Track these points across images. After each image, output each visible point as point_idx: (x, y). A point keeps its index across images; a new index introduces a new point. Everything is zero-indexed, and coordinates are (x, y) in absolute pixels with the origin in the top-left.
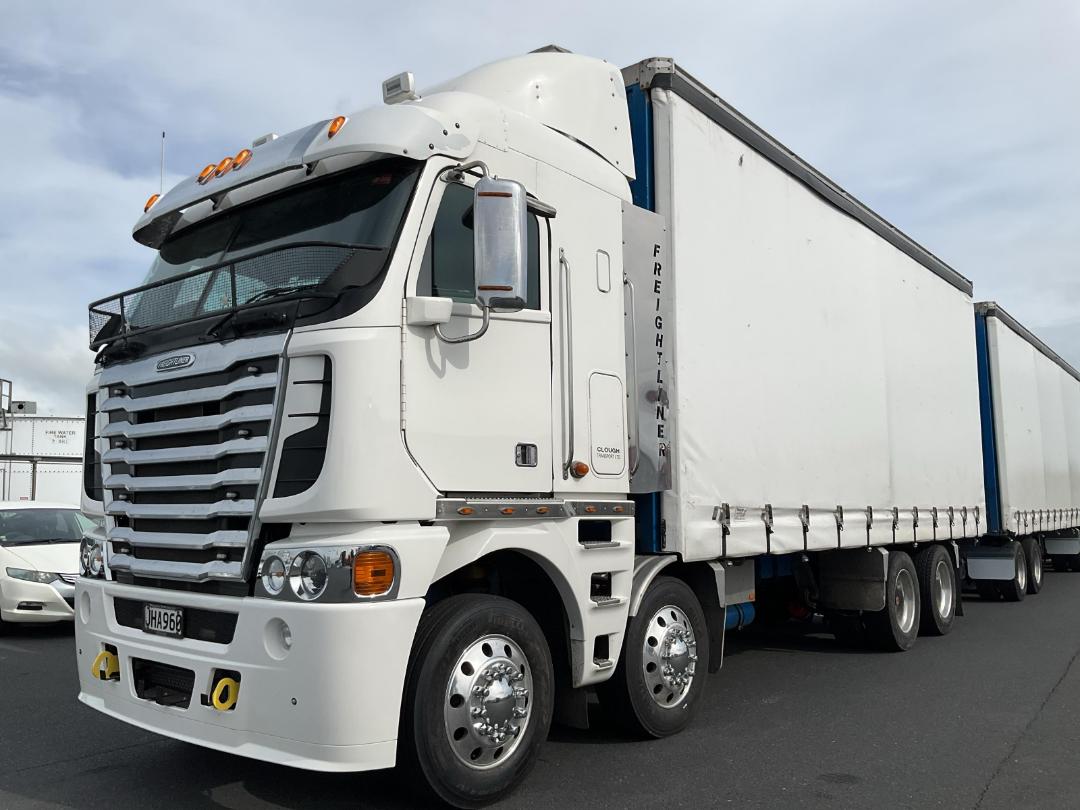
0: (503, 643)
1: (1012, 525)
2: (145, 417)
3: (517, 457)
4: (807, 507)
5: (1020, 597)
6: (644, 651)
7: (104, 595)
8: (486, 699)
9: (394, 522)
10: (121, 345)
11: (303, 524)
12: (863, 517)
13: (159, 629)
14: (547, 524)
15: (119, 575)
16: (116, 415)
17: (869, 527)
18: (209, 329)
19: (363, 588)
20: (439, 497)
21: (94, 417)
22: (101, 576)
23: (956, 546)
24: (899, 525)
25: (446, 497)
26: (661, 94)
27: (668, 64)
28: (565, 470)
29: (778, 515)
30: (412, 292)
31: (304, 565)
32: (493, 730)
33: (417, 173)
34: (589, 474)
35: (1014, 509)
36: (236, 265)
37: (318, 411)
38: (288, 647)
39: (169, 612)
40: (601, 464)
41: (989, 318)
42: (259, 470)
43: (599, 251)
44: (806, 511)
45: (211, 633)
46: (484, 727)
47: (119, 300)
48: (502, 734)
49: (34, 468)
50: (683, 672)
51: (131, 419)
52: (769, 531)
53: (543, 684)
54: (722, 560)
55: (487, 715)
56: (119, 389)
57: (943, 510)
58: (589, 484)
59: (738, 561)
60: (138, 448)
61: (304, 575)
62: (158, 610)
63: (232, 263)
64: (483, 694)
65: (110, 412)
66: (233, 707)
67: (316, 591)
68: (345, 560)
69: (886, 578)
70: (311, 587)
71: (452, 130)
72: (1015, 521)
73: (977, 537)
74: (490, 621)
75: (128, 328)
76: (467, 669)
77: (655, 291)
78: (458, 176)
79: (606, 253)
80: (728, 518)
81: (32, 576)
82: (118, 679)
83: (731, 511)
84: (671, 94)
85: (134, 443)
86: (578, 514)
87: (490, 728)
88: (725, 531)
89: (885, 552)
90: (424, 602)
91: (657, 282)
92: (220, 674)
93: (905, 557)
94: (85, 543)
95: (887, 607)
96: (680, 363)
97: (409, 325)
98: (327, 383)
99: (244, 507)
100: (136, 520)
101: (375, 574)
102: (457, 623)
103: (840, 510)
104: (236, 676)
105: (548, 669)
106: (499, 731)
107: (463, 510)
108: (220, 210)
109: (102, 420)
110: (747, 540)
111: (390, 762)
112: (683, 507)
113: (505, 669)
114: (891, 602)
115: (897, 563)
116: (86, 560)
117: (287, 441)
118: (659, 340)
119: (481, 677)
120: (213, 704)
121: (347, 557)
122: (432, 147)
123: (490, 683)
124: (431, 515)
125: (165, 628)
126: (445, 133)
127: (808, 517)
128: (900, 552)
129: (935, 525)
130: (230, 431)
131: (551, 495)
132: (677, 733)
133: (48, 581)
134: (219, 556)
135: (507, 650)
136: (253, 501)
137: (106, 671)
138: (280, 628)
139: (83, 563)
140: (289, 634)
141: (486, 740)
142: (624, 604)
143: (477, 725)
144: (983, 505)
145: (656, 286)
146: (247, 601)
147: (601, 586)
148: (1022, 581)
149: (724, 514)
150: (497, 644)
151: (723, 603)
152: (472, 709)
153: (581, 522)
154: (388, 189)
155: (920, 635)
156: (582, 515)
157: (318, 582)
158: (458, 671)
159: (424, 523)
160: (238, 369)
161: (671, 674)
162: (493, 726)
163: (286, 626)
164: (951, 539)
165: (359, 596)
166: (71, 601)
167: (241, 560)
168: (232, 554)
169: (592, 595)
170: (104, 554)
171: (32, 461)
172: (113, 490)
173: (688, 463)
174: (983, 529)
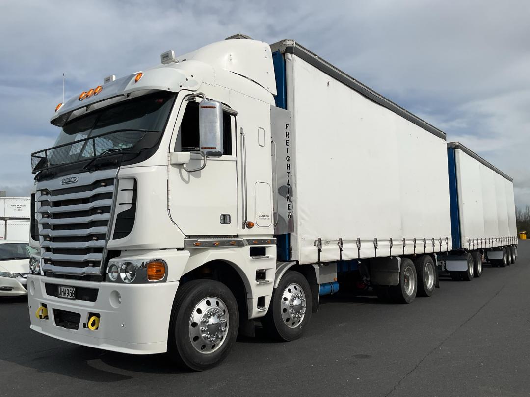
0: (216, 300)
1: (467, 245)
2: (57, 204)
3: (221, 220)
4: (359, 239)
5: (470, 279)
6: (282, 304)
7: (41, 282)
8: (207, 324)
9: (165, 249)
10: (46, 173)
11: (126, 250)
12: (388, 243)
13: (65, 296)
14: (235, 249)
15: (47, 273)
16: (44, 203)
17: (391, 248)
18: (84, 166)
19: (151, 277)
20: (185, 238)
21: (34, 204)
22: (39, 274)
23: (436, 256)
24: (406, 246)
25: (189, 238)
26: (289, 56)
27: (292, 42)
28: (244, 225)
29: (345, 243)
30: (172, 150)
31: (126, 268)
32: (211, 337)
33: (174, 98)
34: (255, 226)
35: (467, 238)
36: (96, 139)
37: (131, 202)
38: (120, 303)
39: (69, 289)
40: (260, 222)
41: (456, 149)
42: (106, 227)
43: (260, 128)
44: (359, 241)
45: (88, 298)
46: (207, 335)
47: (44, 152)
48: (214, 339)
49: (6, 223)
50: (299, 312)
51: (51, 205)
52: (341, 250)
53: (234, 317)
54: (319, 263)
55: (208, 330)
56: (45, 192)
57: (430, 239)
58: (255, 231)
59: (327, 264)
60: (54, 218)
61: (126, 272)
62: (64, 288)
63: (93, 138)
64: (206, 322)
65: (41, 202)
66: (97, 329)
67: (132, 279)
68: (144, 266)
69: (399, 271)
70: (129, 277)
71: (190, 78)
72: (468, 243)
73: (447, 251)
74: (209, 291)
75: (49, 165)
76: (199, 311)
77: (286, 145)
78: (193, 99)
79: (263, 129)
80: (321, 244)
81: (7, 275)
82: (48, 318)
83: (322, 242)
84: (294, 56)
85: (52, 216)
86: (249, 244)
87: (209, 336)
88: (320, 251)
89: (399, 259)
90: (178, 283)
91: (287, 141)
92: (91, 314)
93: (410, 261)
94: (32, 259)
95: (400, 284)
96: (298, 177)
97: (171, 164)
98: (135, 190)
99: (100, 243)
100: (54, 249)
101: (157, 271)
102: (195, 292)
103: (376, 241)
104: (98, 315)
105: (236, 311)
106: (213, 338)
107: (196, 244)
108: (89, 111)
109: (38, 205)
110: (330, 254)
111: (164, 350)
112: (300, 240)
113: (216, 311)
114: (403, 282)
115: (405, 263)
116: (32, 267)
117: (118, 215)
118: (288, 167)
119: (205, 314)
120: (88, 327)
121: (145, 264)
122: (181, 86)
123: (209, 317)
124: (182, 246)
125: (67, 296)
126: (187, 80)
127: (360, 244)
128: (407, 259)
129: (425, 246)
130: (94, 211)
131: (237, 236)
132: (296, 339)
133: (15, 277)
134: (90, 264)
135: (218, 303)
136: (104, 241)
137: (42, 315)
138: (117, 295)
139: (31, 268)
140: (120, 297)
141: (207, 341)
142: (271, 283)
143: (204, 335)
144: (450, 237)
145: (287, 142)
146: (102, 283)
147: (261, 275)
148: (471, 271)
149: (319, 243)
150: (213, 301)
151: (319, 282)
152: (201, 328)
153: (251, 248)
154: (161, 105)
155: (417, 296)
156: (251, 244)
157: (132, 275)
158: (195, 313)
159: (179, 249)
160: (97, 184)
161: (293, 313)
162: (211, 335)
163: (119, 294)
164: (434, 253)
165: (150, 281)
166: (26, 286)
167: (99, 266)
168: (95, 264)
169: (256, 279)
170: (40, 264)
171: (5, 220)
172: (44, 236)
173: (302, 221)
174: (450, 248)
